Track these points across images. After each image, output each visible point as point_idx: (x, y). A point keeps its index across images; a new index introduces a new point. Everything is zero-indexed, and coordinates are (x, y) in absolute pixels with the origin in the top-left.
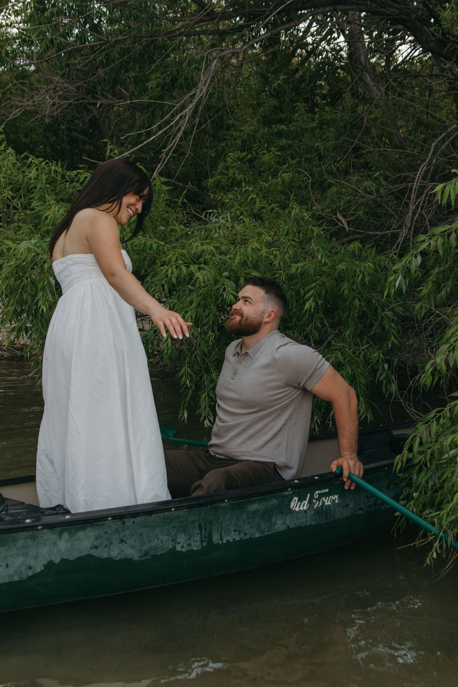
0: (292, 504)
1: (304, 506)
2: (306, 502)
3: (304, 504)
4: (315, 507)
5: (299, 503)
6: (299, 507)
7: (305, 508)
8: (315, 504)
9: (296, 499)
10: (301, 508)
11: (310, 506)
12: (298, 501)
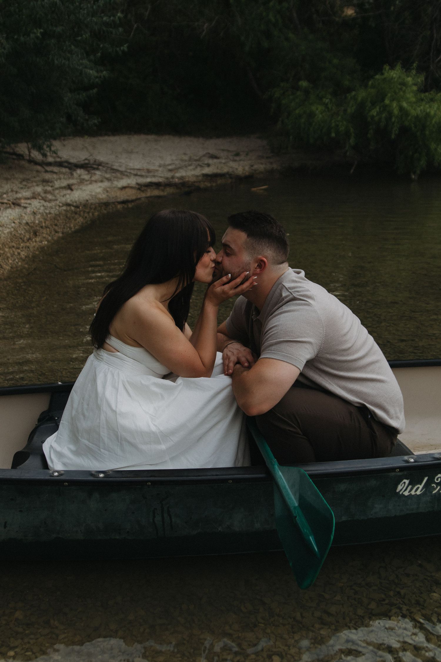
0: (400, 487)
1: (419, 490)
2: (421, 487)
3: (418, 488)
4: (434, 492)
5: (410, 487)
6: (409, 492)
7: (418, 493)
8: (435, 489)
9: (407, 482)
10: (413, 493)
11: (426, 491)
12: (409, 484)
